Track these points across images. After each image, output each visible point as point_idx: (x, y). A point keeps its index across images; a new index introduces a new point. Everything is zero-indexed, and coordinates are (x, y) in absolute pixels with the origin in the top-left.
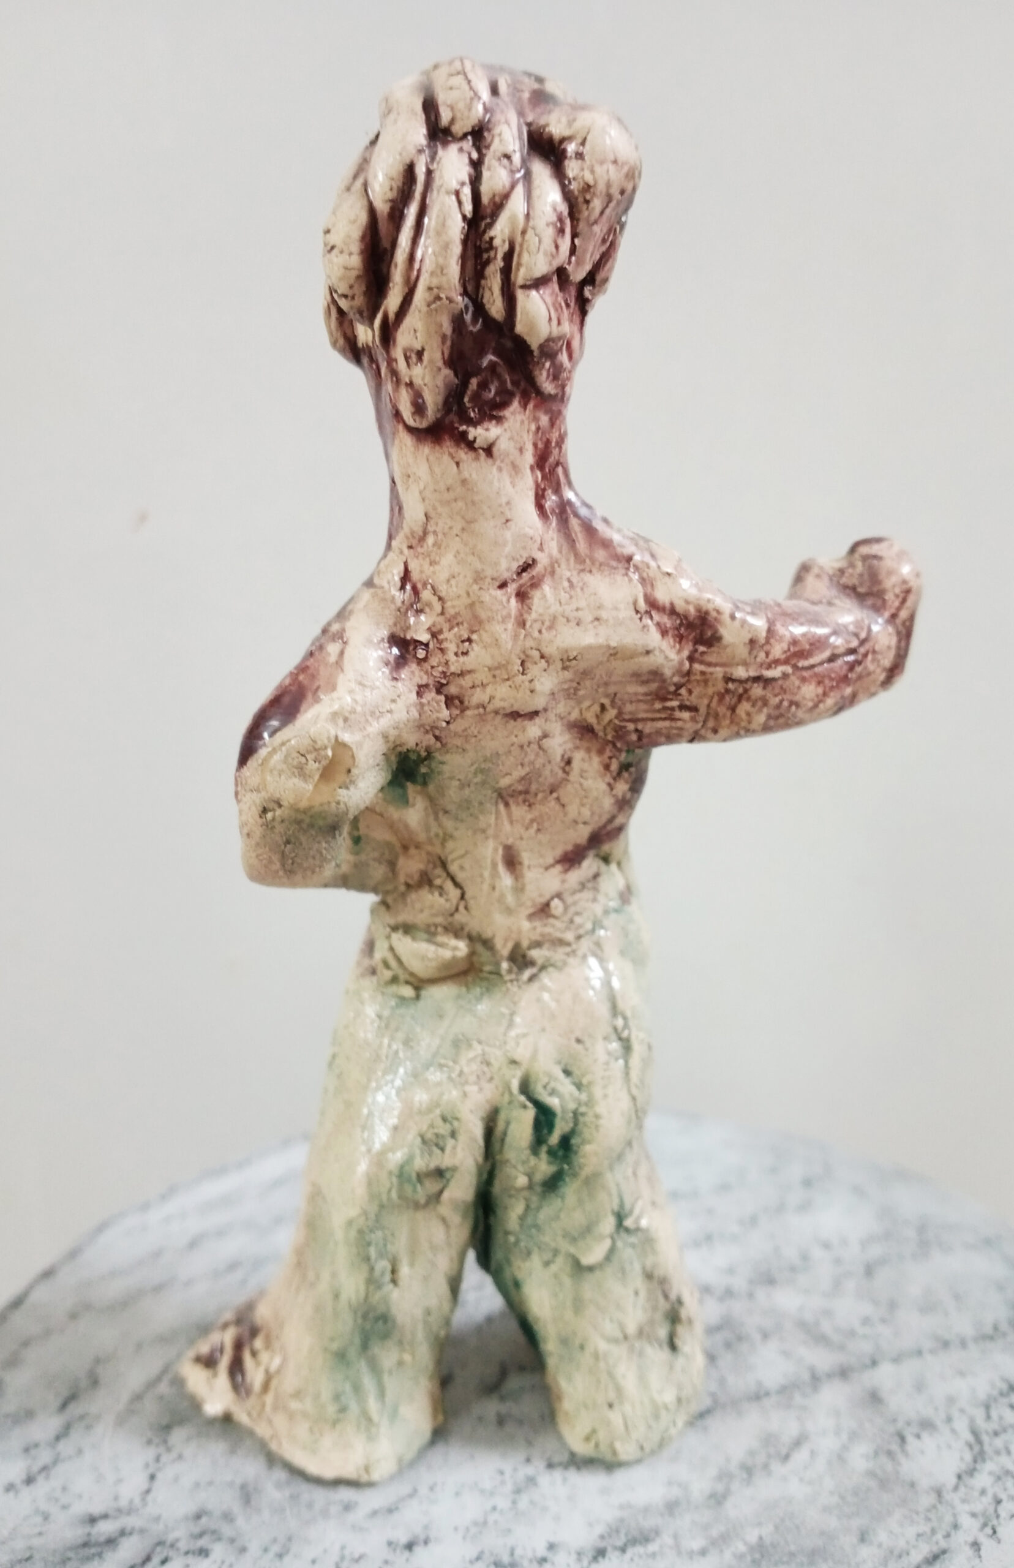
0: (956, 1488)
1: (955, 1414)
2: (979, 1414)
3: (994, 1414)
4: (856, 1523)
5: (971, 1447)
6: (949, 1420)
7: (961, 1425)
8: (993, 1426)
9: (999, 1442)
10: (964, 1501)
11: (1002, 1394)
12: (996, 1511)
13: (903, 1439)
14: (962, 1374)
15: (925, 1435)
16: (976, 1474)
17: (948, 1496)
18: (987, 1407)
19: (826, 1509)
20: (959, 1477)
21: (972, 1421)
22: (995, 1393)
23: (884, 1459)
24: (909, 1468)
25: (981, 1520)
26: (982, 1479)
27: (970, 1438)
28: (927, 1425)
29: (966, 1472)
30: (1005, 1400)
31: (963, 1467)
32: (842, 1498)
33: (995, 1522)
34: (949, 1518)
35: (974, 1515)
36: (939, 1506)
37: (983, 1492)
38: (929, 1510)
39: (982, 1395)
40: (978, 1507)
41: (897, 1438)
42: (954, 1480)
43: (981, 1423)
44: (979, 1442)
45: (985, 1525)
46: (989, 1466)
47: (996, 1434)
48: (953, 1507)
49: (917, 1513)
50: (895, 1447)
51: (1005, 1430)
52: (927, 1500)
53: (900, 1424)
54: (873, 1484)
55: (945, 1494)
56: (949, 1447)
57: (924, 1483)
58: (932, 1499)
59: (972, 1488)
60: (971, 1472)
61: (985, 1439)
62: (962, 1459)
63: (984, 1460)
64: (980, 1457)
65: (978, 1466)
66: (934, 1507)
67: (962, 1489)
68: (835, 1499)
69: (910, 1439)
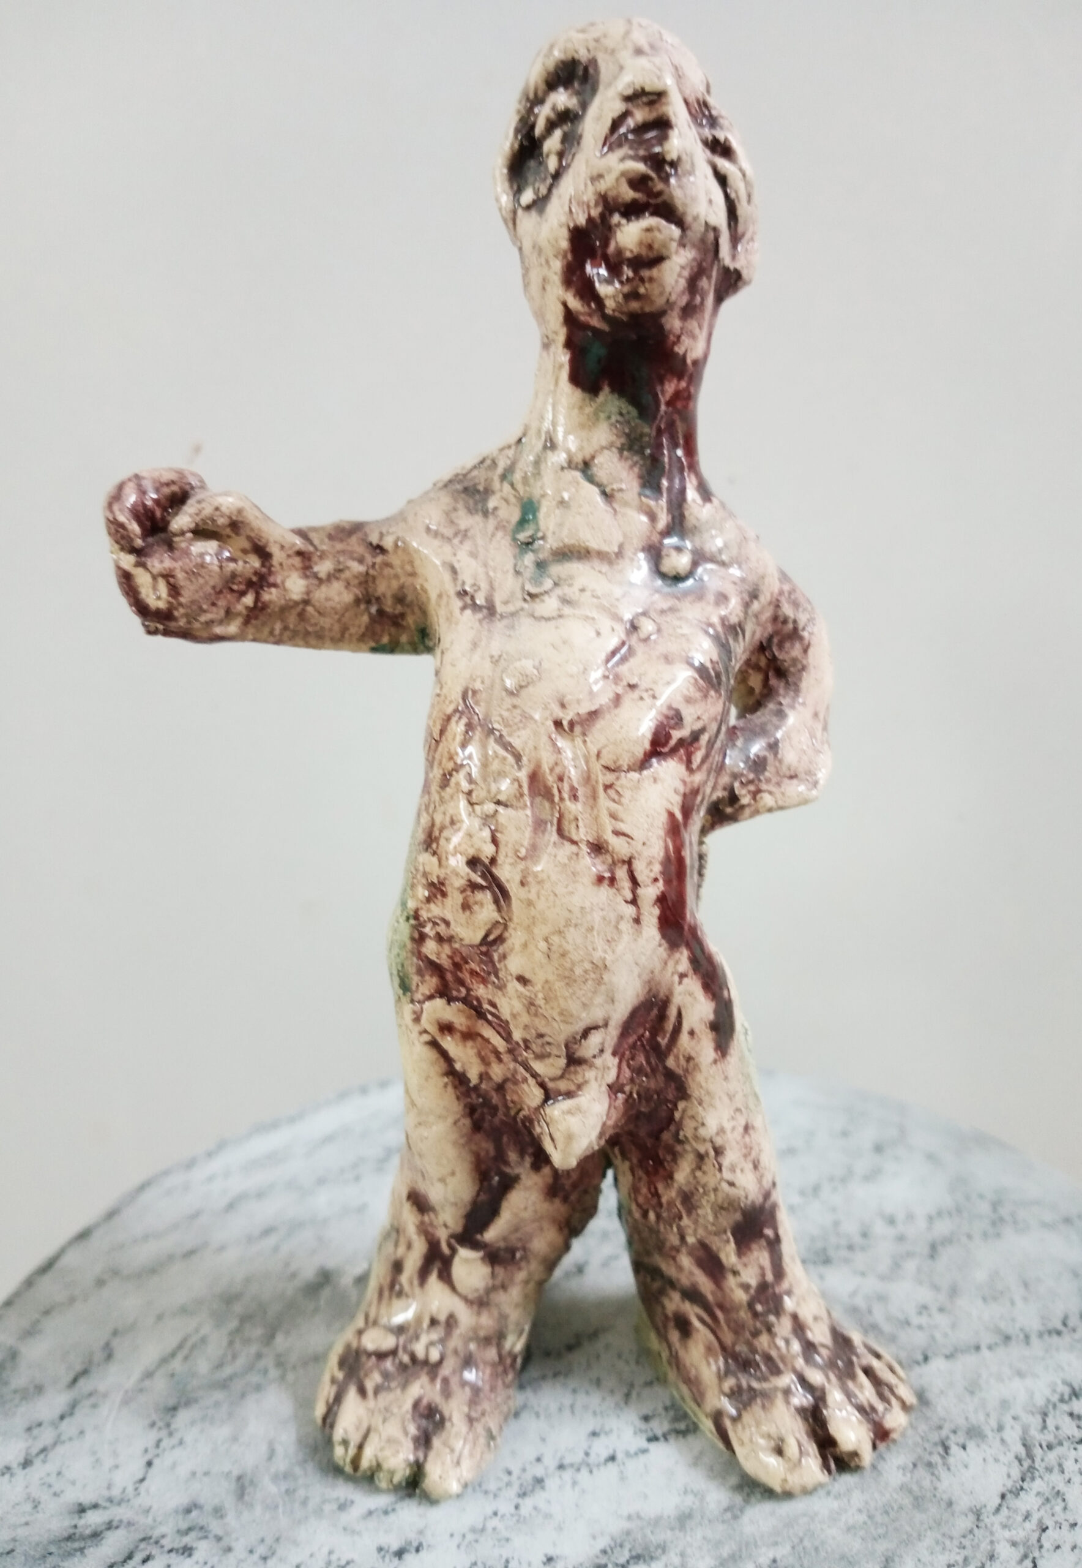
0: (998, 1510)
1: (1008, 1420)
2: (1035, 1421)
3: (1051, 1422)
4: (882, 1547)
5: (1020, 1461)
6: (1000, 1428)
7: (1013, 1435)
8: (1048, 1437)
9: (1052, 1457)
10: (1005, 1526)
11: (1062, 1400)
12: (1039, 1540)
13: (946, 1449)
14: (1020, 1374)
15: (971, 1445)
16: (1022, 1493)
17: (988, 1519)
18: (1045, 1414)
19: (849, 1529)
20: (1003, 1496)
21: (1025, 1430)
22: (1055, 1398)
23: (921, 1471)
24: (948, 1484)
25: (1022, 1549)
26: (1028, 1501)
27: (1022, 1451)
28: (975, 1433)
29: (1011, 1492)
30: (1065, 1407)
31: (1009, 1484)
32: (870, 1517)
33: (1036, 1554)
34: (985, 1546)
35: (1014, 1544)
36: (976, 1531)
37: (1027, 1517)
38: (964, 1536)
39: (1040, 1401)
40: (1019, 1534)
41: (941, 1450)
42: (998, 1500)
43: (1035, 1433)
44: (1030, 1456)
45: (1025, 1556)
46: (1038, 1485)
47: (1050, 1447)
48: (992, 1533)
49: (951, 1538)
50: (936, 1459)
51: (1061, 1444)
52: (965, 1523)
53: (944, 1433)
54: (907, 1501)
55: (983, 1517)
56: (996, 1460)
57: (964, 1503)
58: (967, 1522)
59: (1016, 1511)
60: (1017, 1492)
61: (1038, 1452)
62: (1009, 1476)
63: (1033, 1479)
64: (1028, 1474)
65: (1025, 1485)
66: (971, 1531)
67: (1004, 1511)
68: (862, 1518)
69: (954, 1449)
